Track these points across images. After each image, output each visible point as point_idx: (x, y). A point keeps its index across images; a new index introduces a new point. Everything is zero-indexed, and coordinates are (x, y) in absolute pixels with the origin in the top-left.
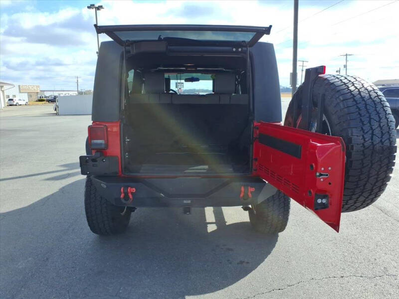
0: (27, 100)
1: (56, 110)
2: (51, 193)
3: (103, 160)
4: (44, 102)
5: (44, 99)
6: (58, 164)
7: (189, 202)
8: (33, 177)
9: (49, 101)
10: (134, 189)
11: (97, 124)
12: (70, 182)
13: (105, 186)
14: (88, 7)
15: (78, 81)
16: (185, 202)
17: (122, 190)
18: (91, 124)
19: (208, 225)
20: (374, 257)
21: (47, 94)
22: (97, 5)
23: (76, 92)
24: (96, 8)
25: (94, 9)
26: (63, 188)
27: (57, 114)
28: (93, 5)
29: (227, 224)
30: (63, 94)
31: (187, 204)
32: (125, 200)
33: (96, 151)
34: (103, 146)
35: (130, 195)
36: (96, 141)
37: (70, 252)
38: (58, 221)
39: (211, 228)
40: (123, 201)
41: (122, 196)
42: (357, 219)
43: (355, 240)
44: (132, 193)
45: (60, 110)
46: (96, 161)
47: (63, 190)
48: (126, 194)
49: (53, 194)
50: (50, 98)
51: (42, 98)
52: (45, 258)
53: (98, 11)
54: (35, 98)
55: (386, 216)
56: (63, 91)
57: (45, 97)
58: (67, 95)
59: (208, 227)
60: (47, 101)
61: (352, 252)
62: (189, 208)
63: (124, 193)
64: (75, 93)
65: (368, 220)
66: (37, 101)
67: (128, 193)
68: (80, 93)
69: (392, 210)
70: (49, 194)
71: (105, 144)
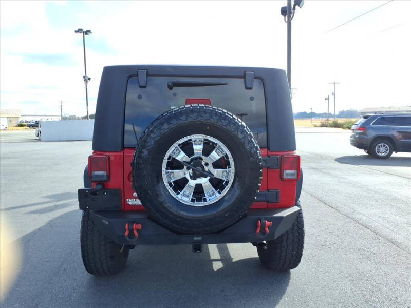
0: (6, 125)
1: (38, 136)
2: (38, 227)
3: (104, 193)
4: (25, 127)
5: (24, 124)
6: (44, 195)
7: (200, 238)
8: (17, 210)
9: (30, 126)
10: (140, 225)
11: (97, 154)
12: (58, 215)
13: (107, 223)
14: (76, 32)
15: (61, 105)
16: (195, 238)
17: (127, 227)
18: (92, 154)
19: (214, 263)
20: (394, 296)
21: (29, 119)
22: (85, 30)
23: (60, 117)
24: (83, 32)
25: (82, 33)
26: (51, 221)
27: (39, 140)
28: (81, 30)
29: (233, 261)
30: (44, 119)
31: (198, 241)
32: (130, 238)
33: (96, 183)
34: (105, 178)
35: (135, 232)
36: (96, 173)
37: (63, 296)
38: (47, 260)
39: (217, 266)
40: (127, 238)
41: (127, 233)
42: (369, 252)
43: (372, 276)
44: (138, 230)
45: (43, 136)
46: (97, 195)
47: (50, 224)
48: (131, 232)
49: (39, 229)
50: (31, 123)
51: (22, 123)
52: (34, 304)
53: (86, 36)
54: (15, 123)
55: (398, 249)
56: (46, 116)
57: (26, 122)
58: (50, 120)
59: (213, 265)
60: (28, 126)
61: (371, 290)
62: (200, 245)
63: (129, 230)
64: (58, 119)
65: (380, 253)
66: (17, 126)
67: (133, 230)
68: (64, 118)
69: (403, 242)
70: (35, 229)
71: (107, 175)
